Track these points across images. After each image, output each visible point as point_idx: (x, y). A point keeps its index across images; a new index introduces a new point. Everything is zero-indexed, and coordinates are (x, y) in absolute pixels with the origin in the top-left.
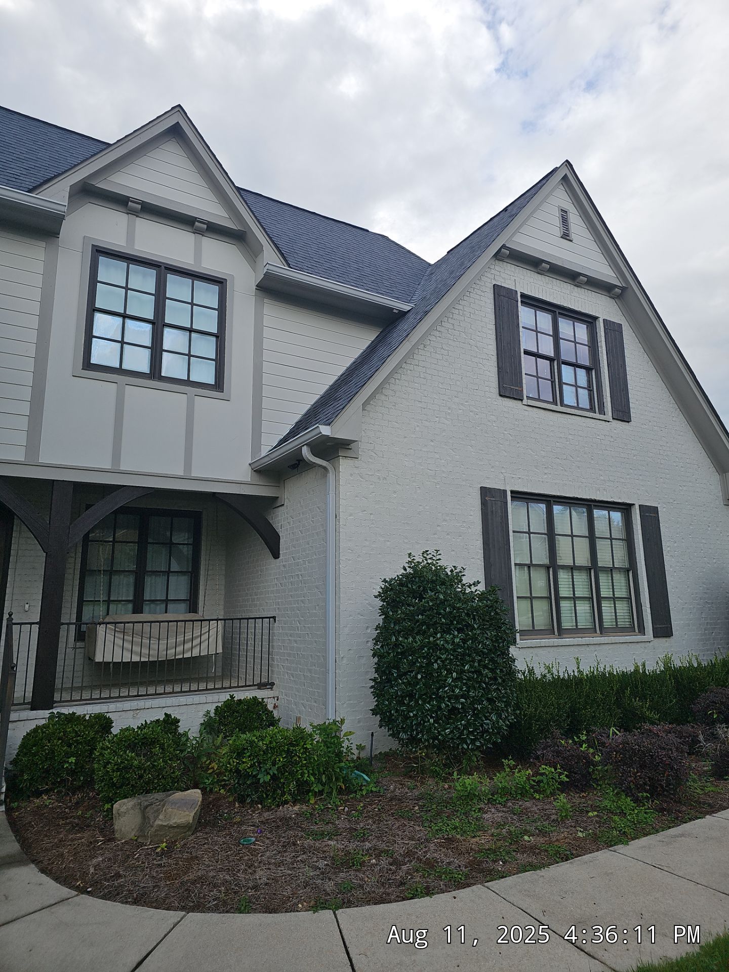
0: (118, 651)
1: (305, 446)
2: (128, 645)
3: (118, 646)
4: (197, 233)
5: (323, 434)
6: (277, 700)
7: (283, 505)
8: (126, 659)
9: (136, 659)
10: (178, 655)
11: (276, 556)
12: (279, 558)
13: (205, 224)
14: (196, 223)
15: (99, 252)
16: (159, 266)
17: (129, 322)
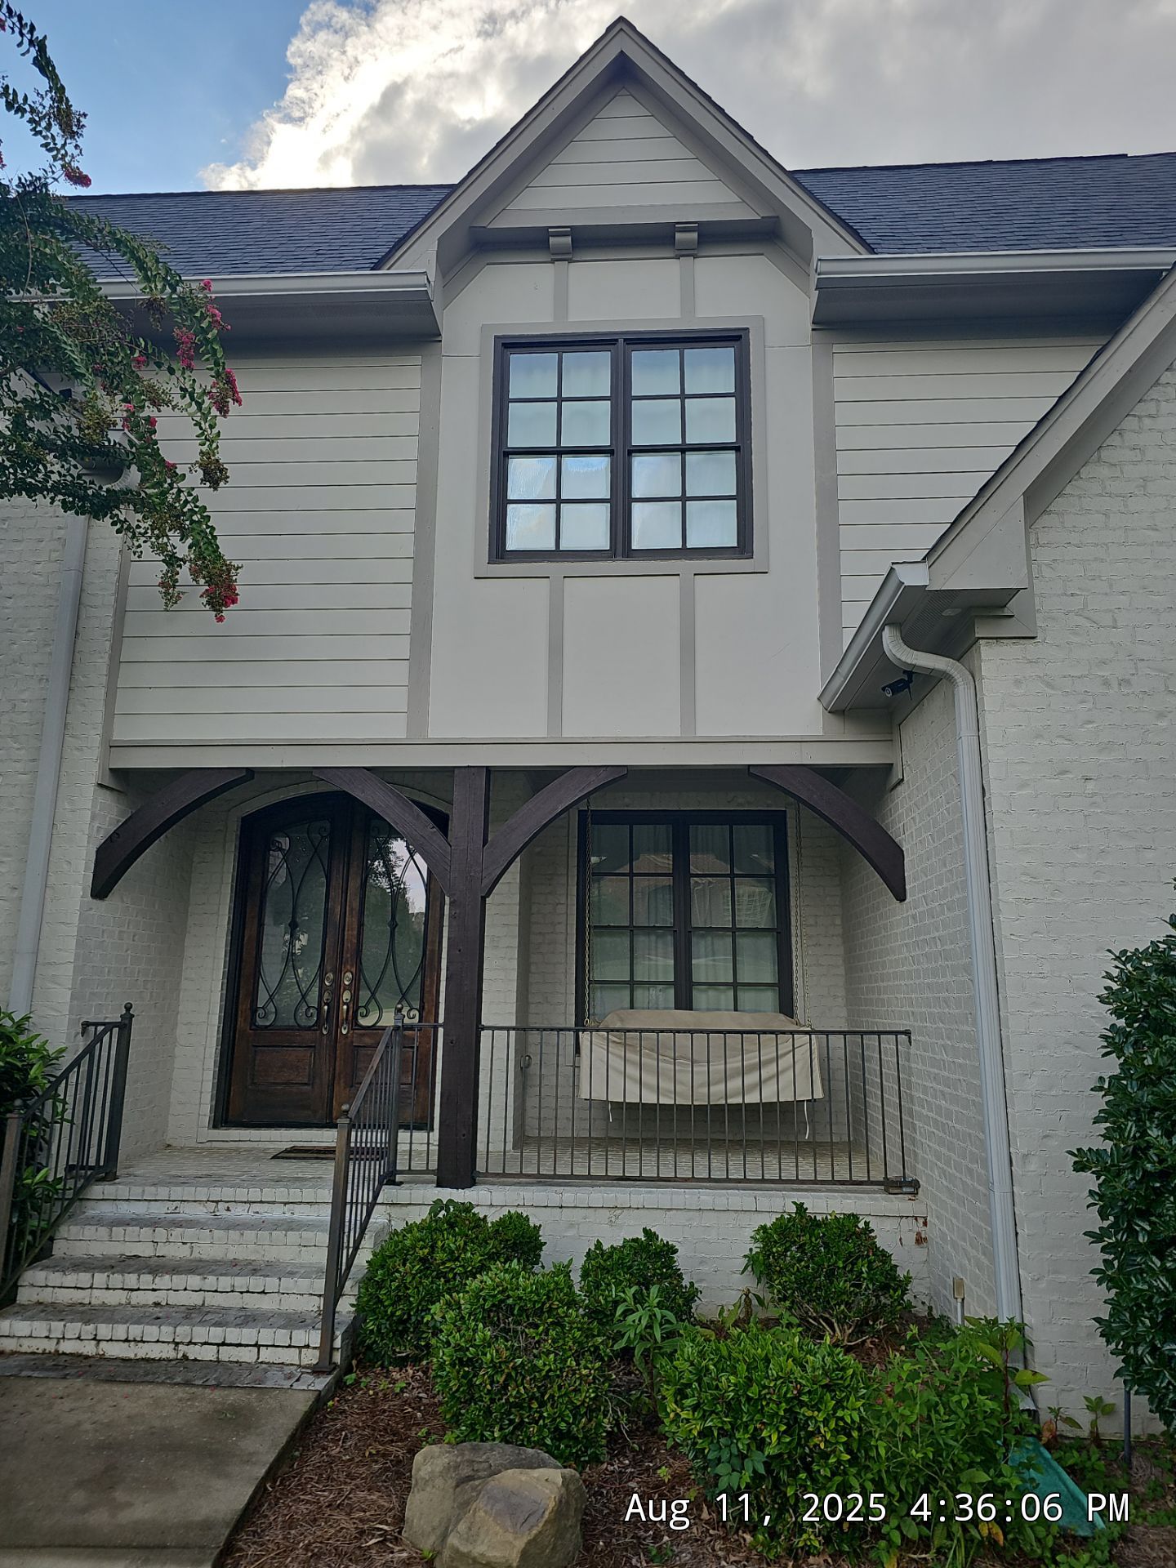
0: (616, 1080)
1: (887, 628)
2: (633, 1071)
3: (616, 1070)
4: (683, 256)
5: (906, 584)
6: (925, 1224)
7: (903, 780)
8: (633, 1098)
9: (650, 1098)
10: (731, 1097)
11: (901, 896)
12: (904, 900)
13: (694, 231)
14: (678, 236)
15: (509, 345)
16: (613, 342)
17: (567, 461)
